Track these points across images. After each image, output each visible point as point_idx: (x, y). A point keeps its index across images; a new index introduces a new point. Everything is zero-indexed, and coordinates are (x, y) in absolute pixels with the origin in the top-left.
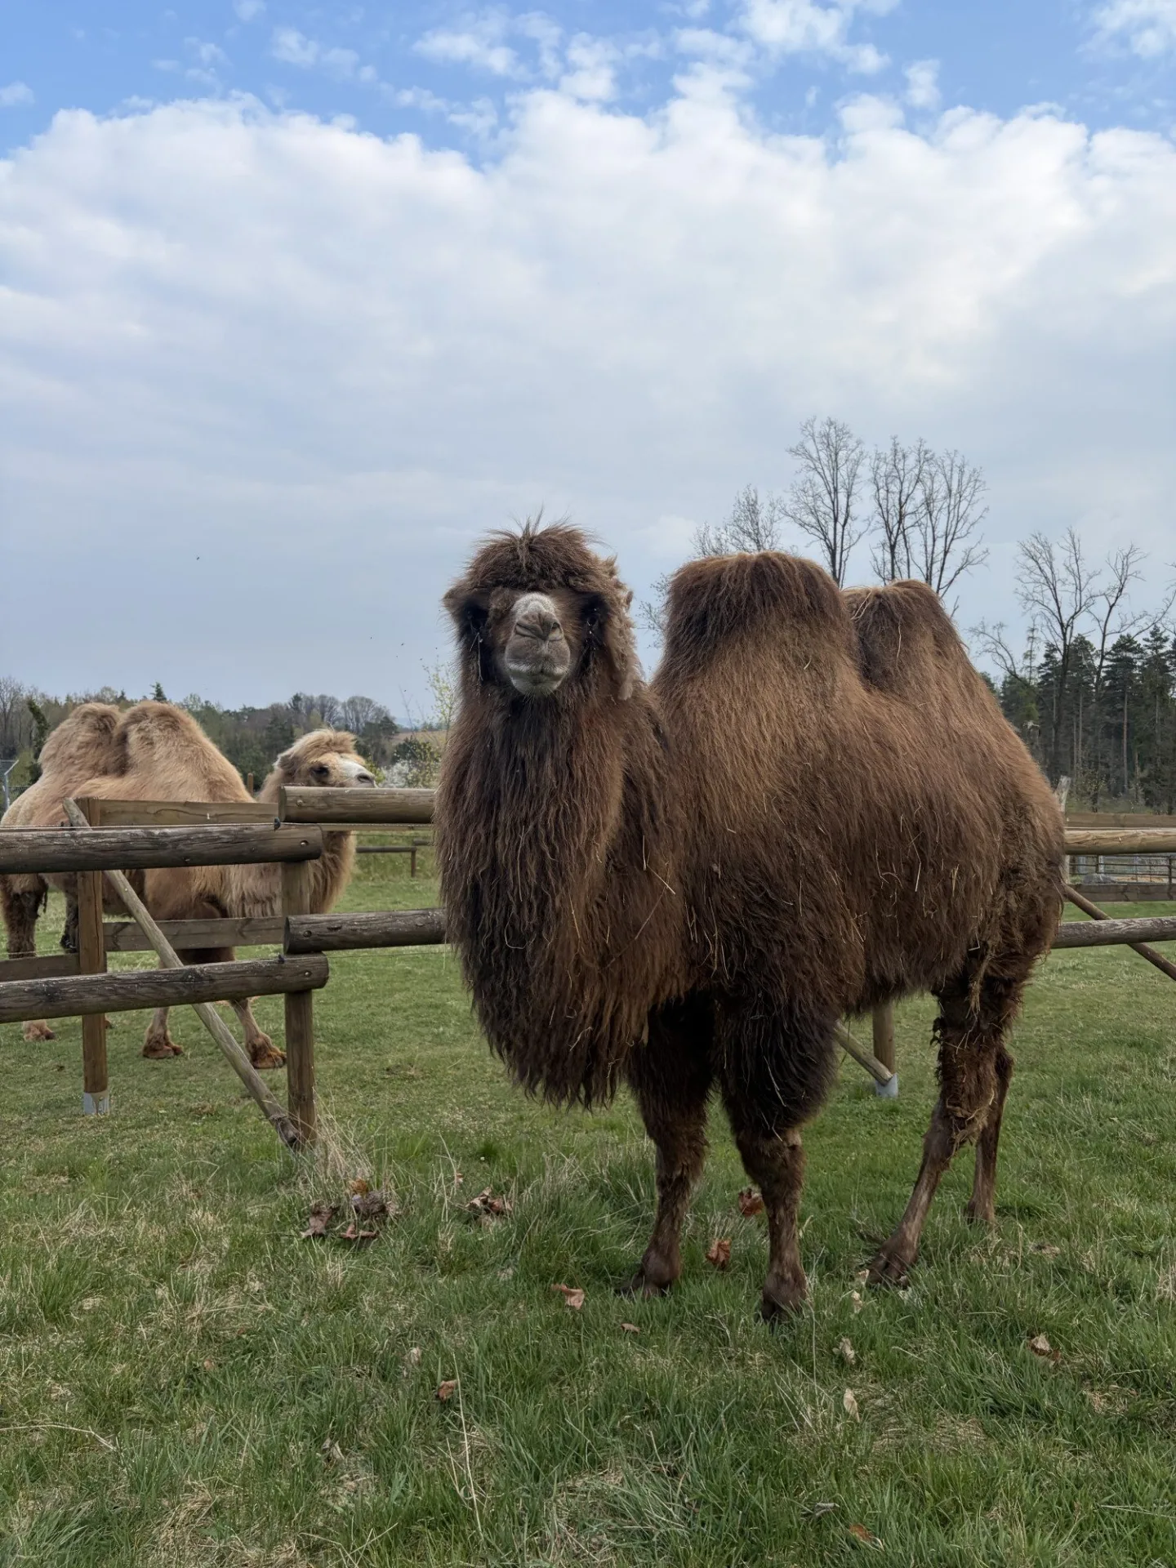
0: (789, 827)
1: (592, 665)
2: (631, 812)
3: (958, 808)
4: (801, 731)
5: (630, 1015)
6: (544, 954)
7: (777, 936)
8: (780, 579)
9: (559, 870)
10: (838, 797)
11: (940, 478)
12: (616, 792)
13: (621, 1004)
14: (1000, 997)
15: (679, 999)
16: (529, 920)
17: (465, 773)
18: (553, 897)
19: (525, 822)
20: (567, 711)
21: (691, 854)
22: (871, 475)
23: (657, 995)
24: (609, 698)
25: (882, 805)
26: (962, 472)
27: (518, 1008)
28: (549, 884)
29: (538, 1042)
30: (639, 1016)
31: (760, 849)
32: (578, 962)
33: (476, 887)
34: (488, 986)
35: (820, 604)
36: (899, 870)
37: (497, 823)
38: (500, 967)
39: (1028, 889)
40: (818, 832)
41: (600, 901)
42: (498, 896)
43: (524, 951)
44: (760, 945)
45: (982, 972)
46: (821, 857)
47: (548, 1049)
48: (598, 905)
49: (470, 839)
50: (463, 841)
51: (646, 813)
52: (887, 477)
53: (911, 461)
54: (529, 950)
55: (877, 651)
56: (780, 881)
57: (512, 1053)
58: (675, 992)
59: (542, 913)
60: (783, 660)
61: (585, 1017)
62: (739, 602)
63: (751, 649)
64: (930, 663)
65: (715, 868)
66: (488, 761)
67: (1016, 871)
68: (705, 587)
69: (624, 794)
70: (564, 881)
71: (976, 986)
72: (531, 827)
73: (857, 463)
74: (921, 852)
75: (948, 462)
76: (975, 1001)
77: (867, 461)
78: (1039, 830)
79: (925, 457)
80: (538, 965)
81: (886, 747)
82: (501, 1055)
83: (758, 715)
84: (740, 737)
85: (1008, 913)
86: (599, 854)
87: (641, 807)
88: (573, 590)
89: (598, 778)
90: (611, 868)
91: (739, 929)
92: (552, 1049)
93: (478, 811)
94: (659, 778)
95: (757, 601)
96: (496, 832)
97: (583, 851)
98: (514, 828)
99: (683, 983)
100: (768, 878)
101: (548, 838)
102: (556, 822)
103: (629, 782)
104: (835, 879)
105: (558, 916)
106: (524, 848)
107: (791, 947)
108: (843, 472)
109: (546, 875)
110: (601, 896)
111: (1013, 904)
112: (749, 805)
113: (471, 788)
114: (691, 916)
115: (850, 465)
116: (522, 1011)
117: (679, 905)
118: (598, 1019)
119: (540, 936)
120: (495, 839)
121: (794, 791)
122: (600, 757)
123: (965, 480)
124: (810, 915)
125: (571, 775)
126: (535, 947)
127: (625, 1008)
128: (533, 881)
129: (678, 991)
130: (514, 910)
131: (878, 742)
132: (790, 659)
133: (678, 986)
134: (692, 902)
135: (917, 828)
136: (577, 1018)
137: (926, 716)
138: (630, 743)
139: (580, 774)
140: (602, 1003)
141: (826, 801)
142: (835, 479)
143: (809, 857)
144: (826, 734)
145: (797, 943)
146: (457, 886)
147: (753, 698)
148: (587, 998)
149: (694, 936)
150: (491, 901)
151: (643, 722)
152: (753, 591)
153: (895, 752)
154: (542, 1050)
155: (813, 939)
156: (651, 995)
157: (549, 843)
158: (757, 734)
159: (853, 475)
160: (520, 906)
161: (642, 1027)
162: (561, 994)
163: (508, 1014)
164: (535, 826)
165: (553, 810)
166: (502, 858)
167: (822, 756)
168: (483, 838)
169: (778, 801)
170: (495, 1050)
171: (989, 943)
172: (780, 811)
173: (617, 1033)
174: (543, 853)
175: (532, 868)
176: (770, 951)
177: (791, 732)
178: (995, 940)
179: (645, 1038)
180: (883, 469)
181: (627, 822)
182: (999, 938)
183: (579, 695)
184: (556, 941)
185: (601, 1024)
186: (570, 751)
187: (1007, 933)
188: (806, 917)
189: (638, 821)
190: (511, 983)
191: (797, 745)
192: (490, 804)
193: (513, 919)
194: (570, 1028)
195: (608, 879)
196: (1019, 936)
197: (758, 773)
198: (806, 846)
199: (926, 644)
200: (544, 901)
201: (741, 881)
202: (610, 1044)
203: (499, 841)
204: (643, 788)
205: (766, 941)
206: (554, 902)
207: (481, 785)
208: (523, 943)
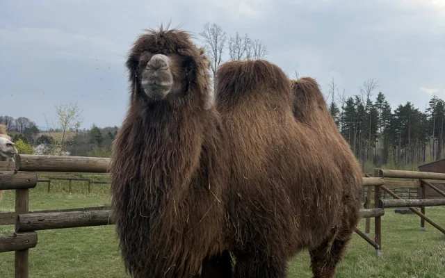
0: (271, 177)
1: (189, 90)
2: (203, 162)
3: (332, 173)
4: (274, 136)
5: (195, 261)
6: (158, 221)
7: (266, 226)
8: (266, 70)
9: (170, 180)
10: (289, 165)
11: (252, 49)
12: (198, 150)
13: (190, 255)
14: (340, 248)
15: (219, 254)
16: (152, 204)
17: (128, 134)
18: (166, 193)
19: (156, 156)
20: (176, 109)
21: (228, 188)
22: (228, 46)
23: (209, 250)
24: (198, 108)
25: (305, 169)
26: (260, 47)
27: (142, 247)
28: (164, 187)
29: (149, 267)
30: (199, 261)
31: (259, 187)
32: (172, 230)
33: (128, 186)
34: (128, 236)
35: (281, 83)
36: (311, 196)
37: (142, 156)
38: (135, 226)
39: (352, 204)
40: (281, 179)
41: (185, 201)
42: (138, 191)
43: (149, 218)
44: (258, 230)
45: (334, 238)
46: (283, 190)
47: (153, 272)
48: (185, 204)
49: (127, 163)
50: (124, 164)
51: (210, 164)
52: (234, 47)
53: (243, 42)
54: (151, 218)
55: (299, 106)
56: (267, 201)
57: (136, 271)
58: (217, 250)
59: (159, 201)
60: (266, 105)
61: (172, 259)
62: (249, 79)
63: (253, 99)
64: (317, 111)
65: (239, 195)
66: (140, 129)
67: (347, 197)
68: (234, 71)
69: (201, 154)
70: (171, 186)
71: (331, 244)
72: (158, 159)
73: (224, 41)
74: (319, 190)
75: (255, 43)
76: (329, 250)
77: (227, 41)
78: (356, 180)
79: (248, 41)
80: (154, 226)
81: (306, 146)
82: (130, 272)
83: (257, 128)
84: (249, 136)
85: (344, 213)
86: (188, 177)
87: (208, 161)
88: (179, 54)
89: (191, 142)
90: (192, 187)
91: (248, 223)
92: (156, 271)
93: (132, 150)
94: (218, 148)
95: (256, 80)
96: (141, 160)
97: (182, 173)
98: (150, 158)
99: (221, 246)
100: (262, 200)
101: (166, 165)
102: (171, 158)
103: (204, 148)
104: (288, 200)
105: (167, 203)
106: (154, 169)
107: (271, 230)
108: (219, 43)
109: (163, 183)
110: (186, 200)
111: (347, 211)
112: (253, 167)
113: (131, 139)
114: (227, 215)
115: (221, 41)
116: (143, 249)
117: (222, 210)
118: (179, 262)
119: (157, 212)
120: (140, 164)
121: (272, 161)
122: (193, 132)
123: (261, 50)
124: (279, 217)
125: (179, 138)
126: (155, 216)
127: (192, 257)
128: (157, 185)
129: (219, 249)
130: (146, 199)
131: (303, 143)
132: (269, 105)
133: (219, 247)
134: (228, 209)
135: (317, 180)
136: (168, 259)
137: (318, 134)
138: (206, 130)
139: (183, 139)
140: (181, 254)
141: (285, 166)
142: (216, 46)
143: (279, 191)
144: (284, 138)
145: (274, 229)
146: (119, 186)
147: (255, 120)
148: (175, 250)
149: (228, 225)
150: (135, 192)
151: (212, 123)
152: (255, 75)
153: (308, 147)
154: (151, 272)
155: (280, 227)
156: (207, 250)
157: (166, 167)
158: (257, 137)
159: (222, 45)
160: (149, 197)
161: (199, 266)
162: (163, 243)
163: (136, 250)
164: (161, 159)
165: (169, 153)
166: (142, 172)
167: (282, 147)
168: (134, 162)
169: (265, 166)
170: (128, 270)
171: (337, 226)
172: (266, 170)
173: (187, 268)
174: (163, 172)
175: (157, 179)
176: (262, 232)
177: (270, 135)
178: (340, 225)
179: (200, 272)
180: (233, 44)
181: (201, 166)
182: (341, 224)
183: (182, 102)
184: (165, 215)
185: (180, 264)
186: (179, 128)
187: (344, 222)
188: (277, 217)
189: (207, 167)
190: (140, 233)
191: (272, 142)
192: (139, 147)
193: (145, 202)
194: (165, 262)
195: (190, 191)
196: (348, 223)
197: (257, 153)
198: (277, 186)
199: (315, 104)
200: (161, 194)
201: (251, 201)
202: (184, 274)
203: (142, 165)
204: (210, 152)
205: (261, 228)
206: (166, 196)
207: (136, 137)
208: (149, 214)
